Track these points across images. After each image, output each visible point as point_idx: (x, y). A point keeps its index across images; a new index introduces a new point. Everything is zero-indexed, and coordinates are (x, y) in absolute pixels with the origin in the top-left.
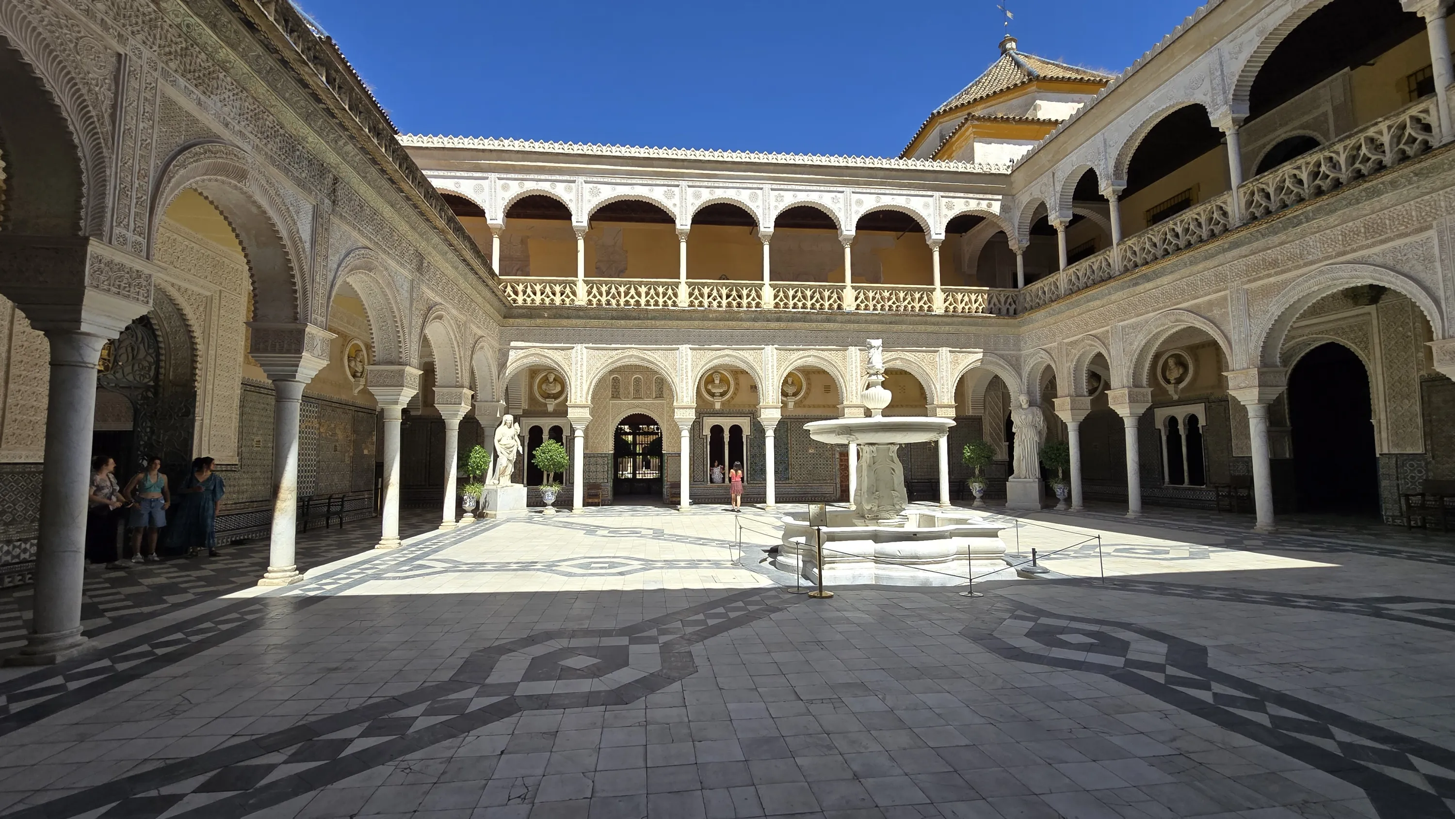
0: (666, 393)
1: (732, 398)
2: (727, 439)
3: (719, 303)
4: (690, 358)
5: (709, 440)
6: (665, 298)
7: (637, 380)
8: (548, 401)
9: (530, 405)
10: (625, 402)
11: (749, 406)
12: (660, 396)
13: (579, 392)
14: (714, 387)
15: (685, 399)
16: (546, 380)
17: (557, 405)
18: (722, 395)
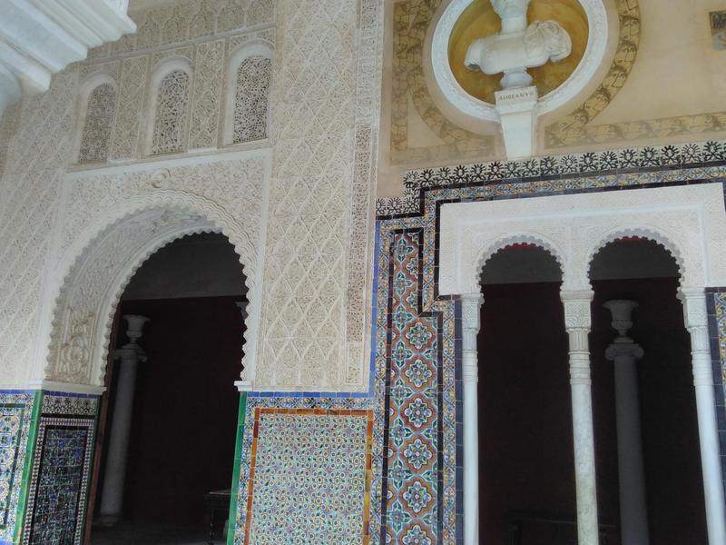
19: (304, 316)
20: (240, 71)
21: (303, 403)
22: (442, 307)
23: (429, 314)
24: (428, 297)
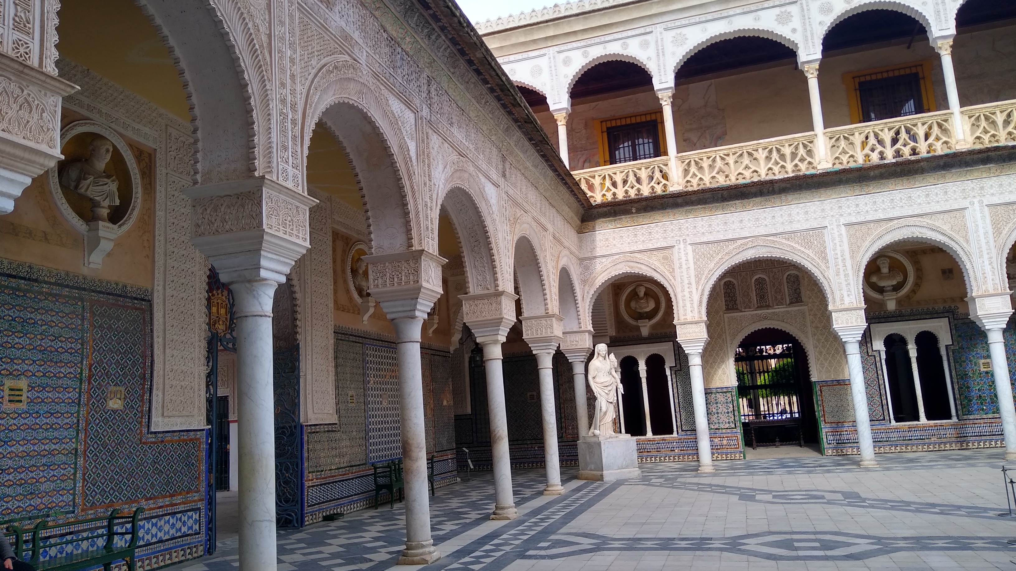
0: (805, 294)
1: (913, 291)
2: (913, 353)
3: (881, 153)
4: (845, 240)
5: (884, 356)
6: (796, 161)
7: (760, 283)
8: (640, 323)
9: (618, 329)
10: (748, 313)
11: (945, 301)
12: (797, 299)
13: (688, 305)
14: (881, 279)
15: (847, 300)
16: (634, 295)
17: (654, 327)
18: (897, 288)
19: (830, 358)
20: (787, 278)
21: (835, 383)
22: (875, 353)
23: (871, 356)
24: (870, 351)
